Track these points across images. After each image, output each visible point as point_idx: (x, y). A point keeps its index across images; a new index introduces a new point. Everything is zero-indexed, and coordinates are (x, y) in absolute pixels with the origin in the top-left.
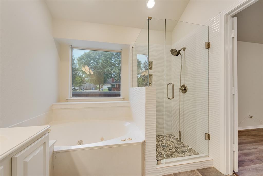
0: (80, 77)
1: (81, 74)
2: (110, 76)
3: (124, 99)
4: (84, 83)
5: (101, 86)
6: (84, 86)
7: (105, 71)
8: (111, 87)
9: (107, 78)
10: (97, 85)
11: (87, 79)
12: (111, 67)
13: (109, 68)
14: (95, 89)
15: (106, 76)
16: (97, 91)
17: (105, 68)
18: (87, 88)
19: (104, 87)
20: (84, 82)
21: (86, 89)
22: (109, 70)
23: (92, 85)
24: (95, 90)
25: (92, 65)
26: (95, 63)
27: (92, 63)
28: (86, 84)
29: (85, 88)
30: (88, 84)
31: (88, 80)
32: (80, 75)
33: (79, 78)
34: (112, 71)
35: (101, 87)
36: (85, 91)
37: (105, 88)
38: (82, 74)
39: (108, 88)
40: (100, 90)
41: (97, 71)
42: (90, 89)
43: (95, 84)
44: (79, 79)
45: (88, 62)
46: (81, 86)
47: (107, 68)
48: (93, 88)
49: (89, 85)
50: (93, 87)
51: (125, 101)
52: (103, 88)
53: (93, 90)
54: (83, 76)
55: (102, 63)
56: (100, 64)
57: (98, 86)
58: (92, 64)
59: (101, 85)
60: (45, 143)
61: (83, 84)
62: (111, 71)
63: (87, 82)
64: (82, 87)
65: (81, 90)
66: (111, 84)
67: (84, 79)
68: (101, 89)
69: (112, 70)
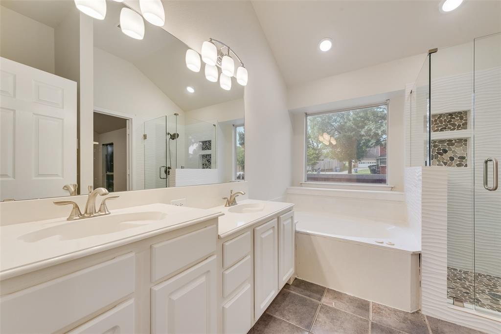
0: (313, 149)
1: (315, 144)
2: (373, 141)
3: (393, 189)
4: (320, 159)
5: (353, 164)
6: (321, 165)
7: (363, 133)
8: (378, 165)
9: (367, 147)
10: (344, 163)
11: (325, 151)
12: (376, 122)
13: (372, 126)
14: (341, 170)
15: (364, 143)
16: (346, 172)
17: (363, 127)
18: (326, 168)
19: (360, 165)
20: (319, 157)
21: (323, 170)
22: (370, 130)
23: (335, 163)
24: (340, 172)
25: (336, 125)
26: (340, 120)
27: (335, 121)
28: (323, 160)
29: (322, 168)
30: (328, 160)
31: (328, 153)
32: (313, 145)
33: (312, 151)
34: (380, 132)
35: (354, 166)
36: (321, 173)
37: (363, 168)
38: (317, 143)
39: (370, 167)
40: (350, 172)
41: (344, 136)
42: (331, 170)
43: (341, 160)
44: (312, 153)
45: (326, 120)
46: (314, 164)
47: (366, 127)
48: (336, 168)
49: (329, 162)
50: (337, 165)
51: (395, 191)
52: (358, 167)
53: (336, 171)
54: (318, 146)
55: (354, 119)
56: (350, 121)
57: (347, 164)
58: (334, 123)
59: (353, 161)
60: (292, 217)
61: (318, 162)
62: (377, 130)
63: (326, 157)
64: (316, 167)
65: (315, 171)
66: (378, 160)
67: (319, 152)
68: (353, 170)
69: (377, 128)
